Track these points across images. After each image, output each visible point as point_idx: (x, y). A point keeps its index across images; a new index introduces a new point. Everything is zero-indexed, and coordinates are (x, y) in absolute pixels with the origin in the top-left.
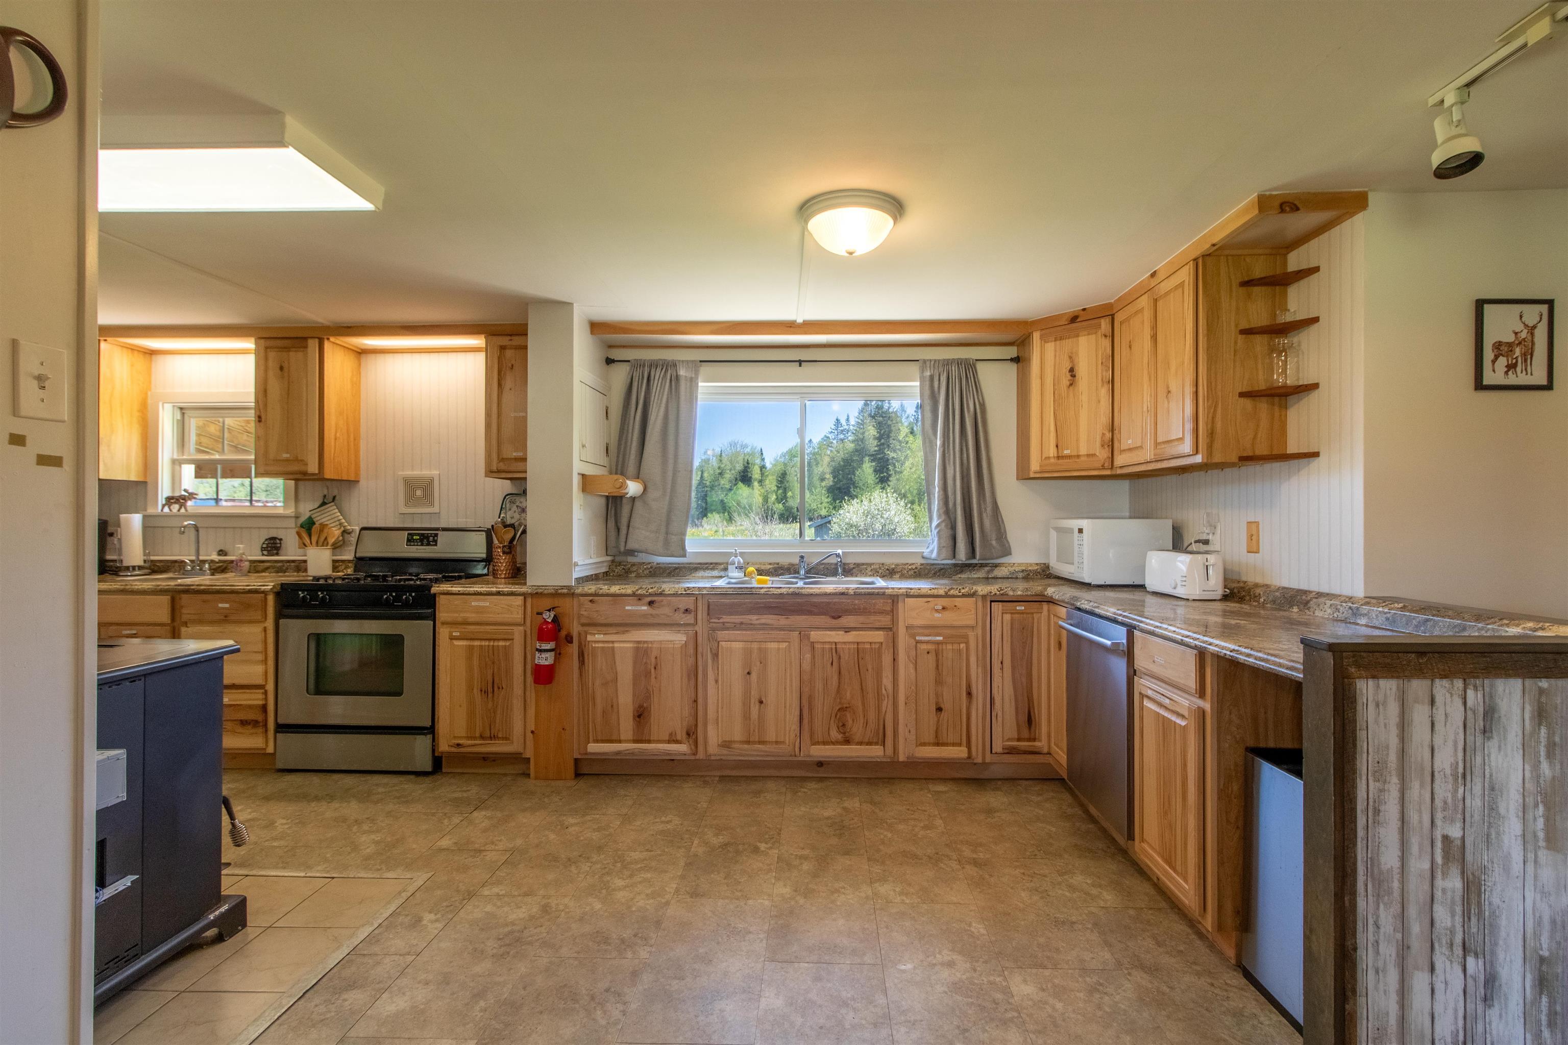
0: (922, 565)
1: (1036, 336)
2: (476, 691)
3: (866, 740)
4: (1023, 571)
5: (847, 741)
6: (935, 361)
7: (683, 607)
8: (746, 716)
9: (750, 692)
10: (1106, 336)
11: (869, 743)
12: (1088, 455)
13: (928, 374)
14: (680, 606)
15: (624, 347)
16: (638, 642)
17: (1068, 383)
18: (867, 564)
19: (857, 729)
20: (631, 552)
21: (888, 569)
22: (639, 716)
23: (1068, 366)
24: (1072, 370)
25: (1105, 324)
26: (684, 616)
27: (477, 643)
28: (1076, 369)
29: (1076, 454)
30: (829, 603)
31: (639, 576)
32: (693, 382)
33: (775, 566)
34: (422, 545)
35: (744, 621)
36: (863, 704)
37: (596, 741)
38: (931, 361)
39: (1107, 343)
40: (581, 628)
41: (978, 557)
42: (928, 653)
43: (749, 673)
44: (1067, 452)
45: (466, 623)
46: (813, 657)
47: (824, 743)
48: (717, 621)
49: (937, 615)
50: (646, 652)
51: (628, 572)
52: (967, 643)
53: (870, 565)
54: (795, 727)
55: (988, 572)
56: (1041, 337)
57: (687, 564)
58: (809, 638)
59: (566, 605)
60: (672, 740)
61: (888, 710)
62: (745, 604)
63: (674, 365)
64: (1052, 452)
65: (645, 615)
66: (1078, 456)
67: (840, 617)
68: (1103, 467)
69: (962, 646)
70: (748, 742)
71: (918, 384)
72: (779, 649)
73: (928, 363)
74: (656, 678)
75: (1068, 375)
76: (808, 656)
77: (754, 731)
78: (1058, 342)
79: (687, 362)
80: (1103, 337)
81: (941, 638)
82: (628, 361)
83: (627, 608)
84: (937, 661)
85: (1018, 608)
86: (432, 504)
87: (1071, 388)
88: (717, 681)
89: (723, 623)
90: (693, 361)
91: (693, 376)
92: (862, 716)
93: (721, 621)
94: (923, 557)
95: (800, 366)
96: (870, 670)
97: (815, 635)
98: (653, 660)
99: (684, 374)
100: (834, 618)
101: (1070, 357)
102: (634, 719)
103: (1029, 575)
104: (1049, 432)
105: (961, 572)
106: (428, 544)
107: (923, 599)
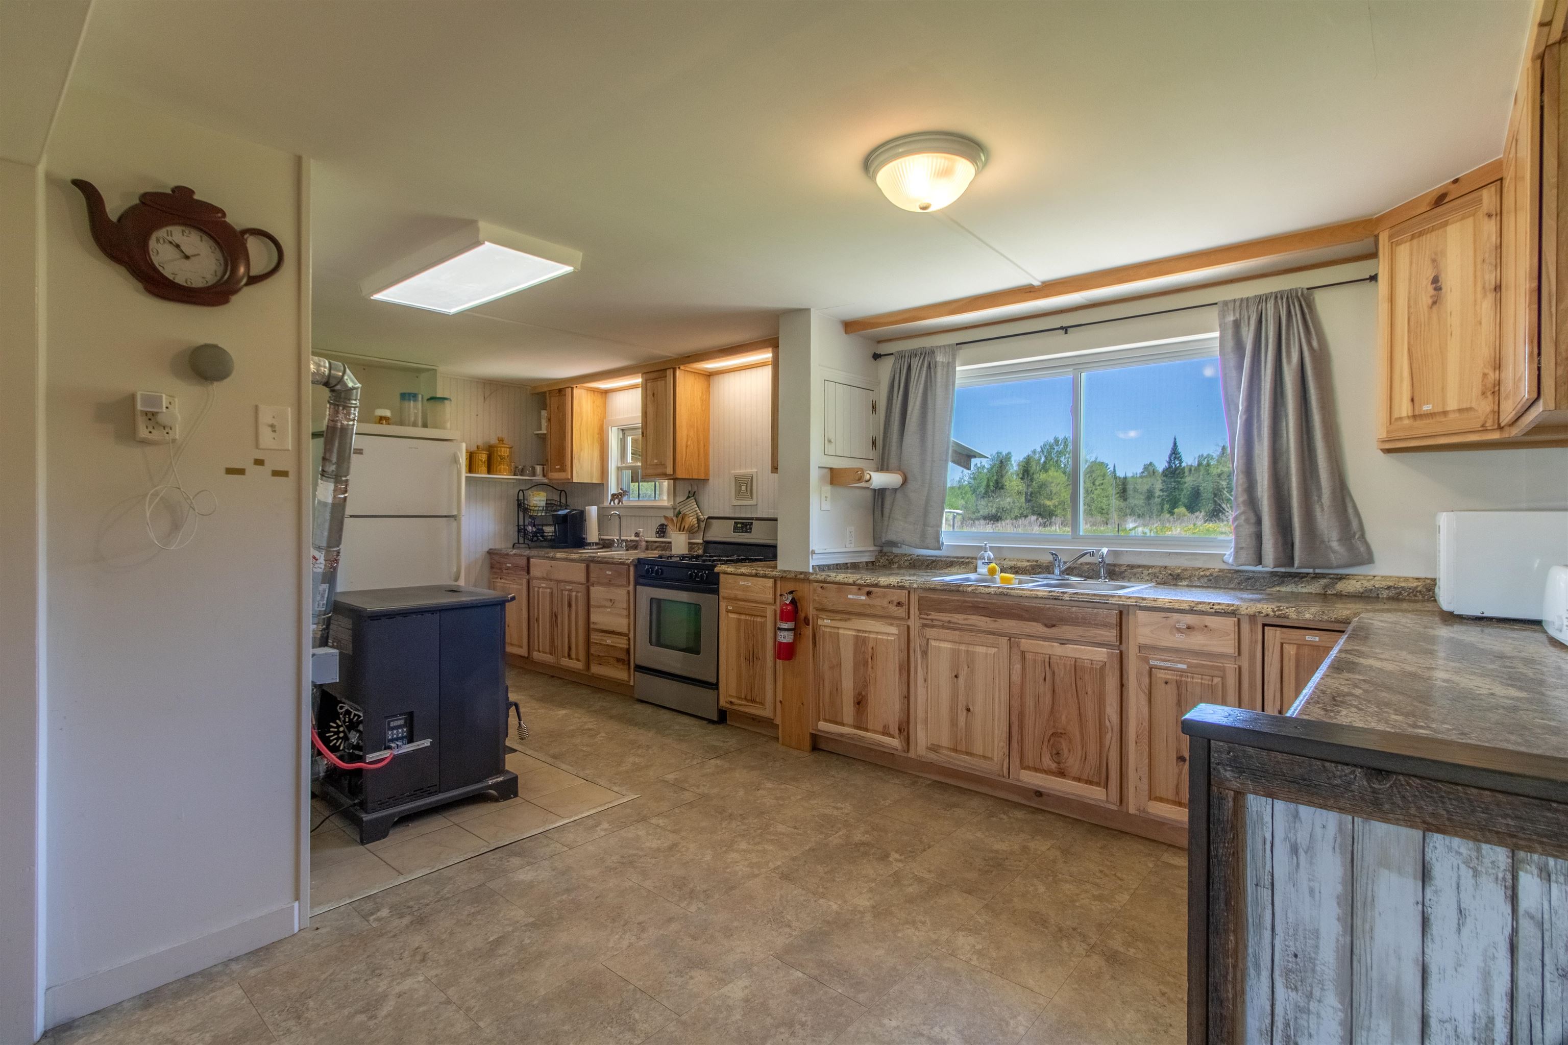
0: (1221, 571)
1: (1384, 238)
2: (742, 659)
3: (1085, 777)
4: (1389, 588)
5: (1062, 774)
6: (1242, 300)
7: (896, 599)
8: (954, 723)
9: (958, 698)
10: (1489, 216)
11: (1089, 782)
12: (1460, 411)
13: (1231, 318)
14: (893, 599)
15: (890, 340)
16: (859, 631)
17: (1430, 301)
18: (1144, 567)
19: (1073, 763)
20: (893, 544)
21: (1170, 574)
22: (859, 703)
23: (1430, 275)
24: (1436, 280)
25: (1491, 197)
26: (896, 608)
27: (743, 617)
28: (1442, 277)
29: (1441, 410)
30: (1041, 609)
32: (950, 367)
33: (1034, 563)
34: (742, 532)
35: (952, 620)
36: (1082, 734)
37: (826, 720)
38: (1235, 301)
39: (1491, 226)
40: (815, 612)
41: (1296, 565)
42: (1166, 683)
43: (956, 676)
44: (1427, 408)
45: (736, 599)
46: (1024, 669)
47: (1036, 770)
48: (925, 617)
49: (1176, 635)
50: (865, 641)
52: (1223, 678)
53: (1148, 567)
54: (1003, 744)
55: (1325, 587)
56: (1391, 237)
57: (945, 557)
58: (1019, 646)
59: (804, 590)
60: (886, 733)
61: (1111, 747)
63: (931, 352)
64: (1404, 408)
65: (863, 605)
66: (1445, 413)
67: (1054, 626)
68: (1484, 430)
69: (1217, 680)
70: (955, 750)
71: (1217, 332)
72: (986, 654)
73: (1231, 306)
74: (872, 668)
75: (1430, 288)
76: (1018, 667)
77: (961, 740)
78: (1415, 241)
79: (944, 346)
80: (1486, 218)
81: (1184, 667)
82: (892, 354)
83: (850, 596)
84: (1179, 695)
85: (1307, 638)
86: (752, 498)
87: (1435, 308)
88: (925, 680)
89: (932, 620)
90: (949, 345)
91: (950, 360)
92: (1079, 747)
93: (929, 617)
95: (1066, 333)
96: (1090, 692)
97: (1025, 644)
98: (870, 650)
99: (941, 360)
100: (1046, 626)
101: (1434, 261)
102: (854, 706)
103: (1400, 593)
104: (1402, 381)
105: (1281, 584)
106: (746, 532)
107: (1163, 614)
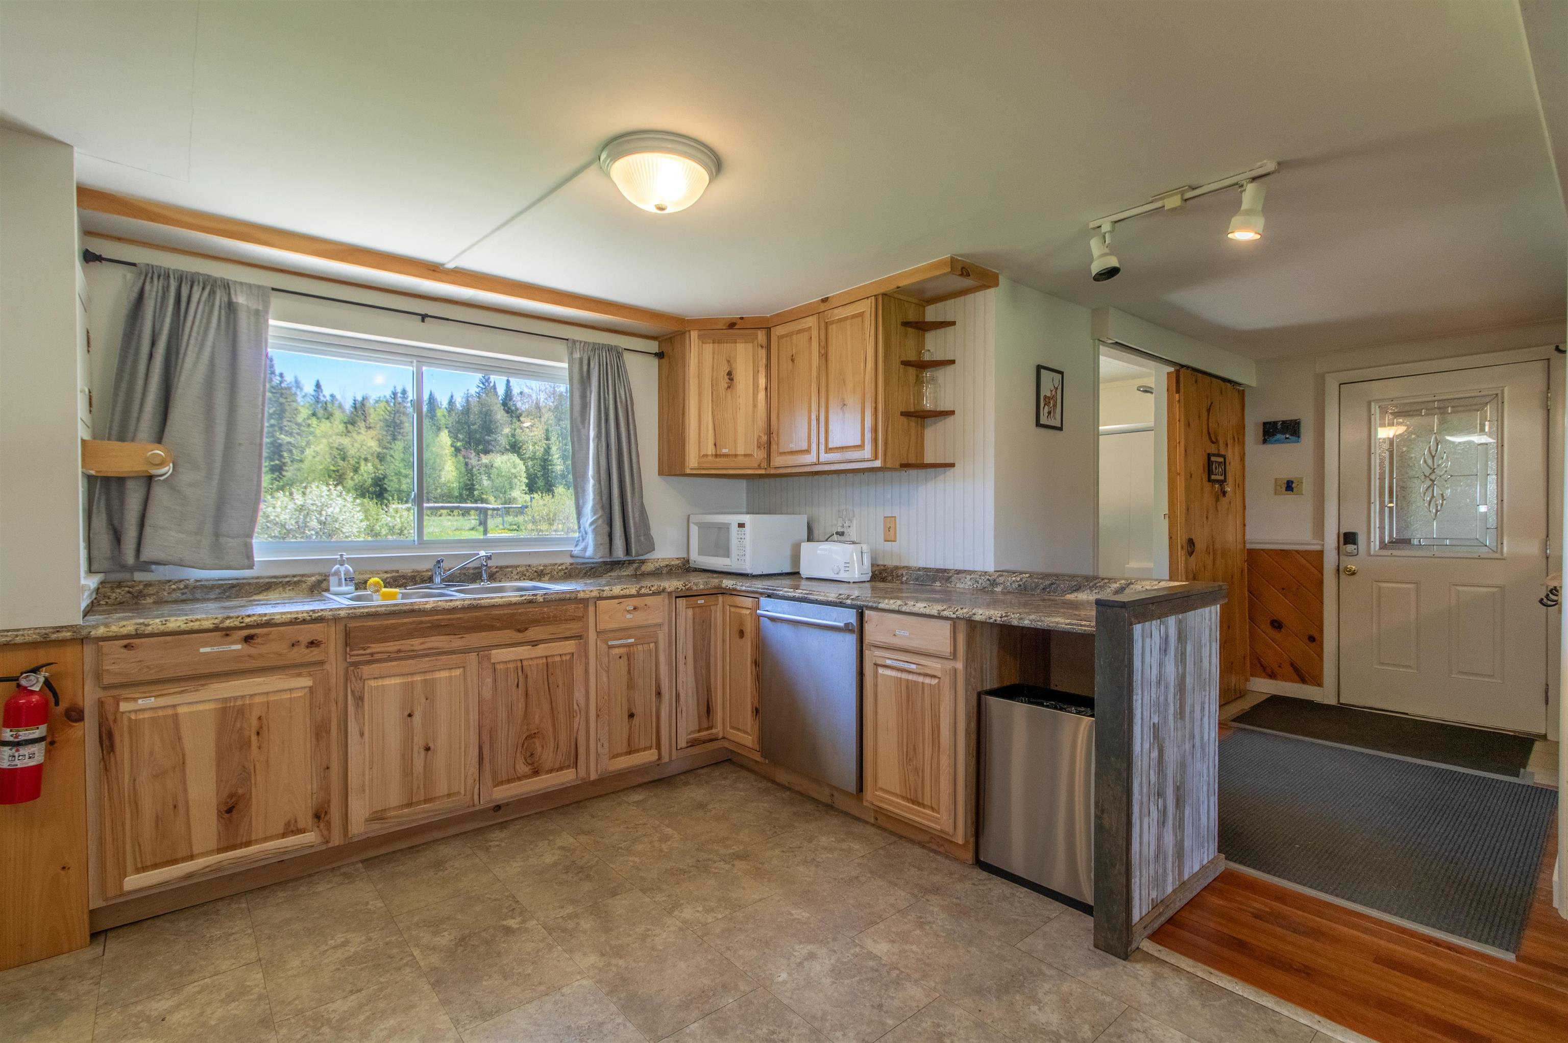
0: (571, 564)
1: (694, 334)
3: (557, 766)
5: (536, 772)
6: (585, 343)
7: (304, 639)
8: (407, 771)
9: (412, 739)
10: (762, 347)
11: (561, 769)
12: (745, 455)
13: (577, 355)
14: (301, 639)
15: (119, 239)
16: (226, 700)
17: (726, 386)
18: (511, 567)
19: (547, 756)
21: (536, 572)
22: (229, 811)
23: (726, 369)
24: (729, 374)
25: (761, 336)
26: (308, 651)
28: (734, 373)
29: (734, 453)
30: (513, 615)
31: (160, 602)
32: (259, 317)
33: (394, 574)
35: (403, 648)
36: (554, 725)
37: (140, 870)
38: (581, 342)
39: (762, 353)
40: (101, 694)
42: (620, 657)
43: (410, 715)
44: (725, 451)
46: (495, 681)
47: (509, 781)
48: (362, 652)
49: (629, 616)
50: (241, 712)
51: (141, 595)
52: (656, 643)
53: (516, 567)
54: (473, 771)
55: (636, 569)
56: (700, 337)
57: (253, 578)
58: (489, 659)
60: (291, 829)
61: (580, 727)
63: (226, 286)
64: (710, 450)
65: (237, 657)
66: (736, 456)
67: (526, 629)
68: (759, 467)
69: (652, 645)
70: (410, 805)
71: (566, 365)
72: (451, 677)
73: (578, 344)
74: (259, 748)
75: (726, 377)
76: (489, 681)
77: (418, 788)
78: (716, 345)
79: (252, 286)
80: (760, 348)
81: (633, 640)
82: (131, 264)
83: (202, 650)
84: (629, 664)
85: (699, 602)
87: (729, 390)
88: (362, 734)
89: (372, 654)
90: (260, 287)
91: (260, 308)
92: (552, 739)
93: (368, 651)
94: (572, 556)
95: (423, 321)
96: (561, 685)
97: (499, 655)
98: (255, 722)
99: (245, 303)
100: (519, 631)
101: (728, 361)
102: (220, 815)
103: (671, 569)
104: (708, 431)
105: (611, 570)
107: (617, 601)
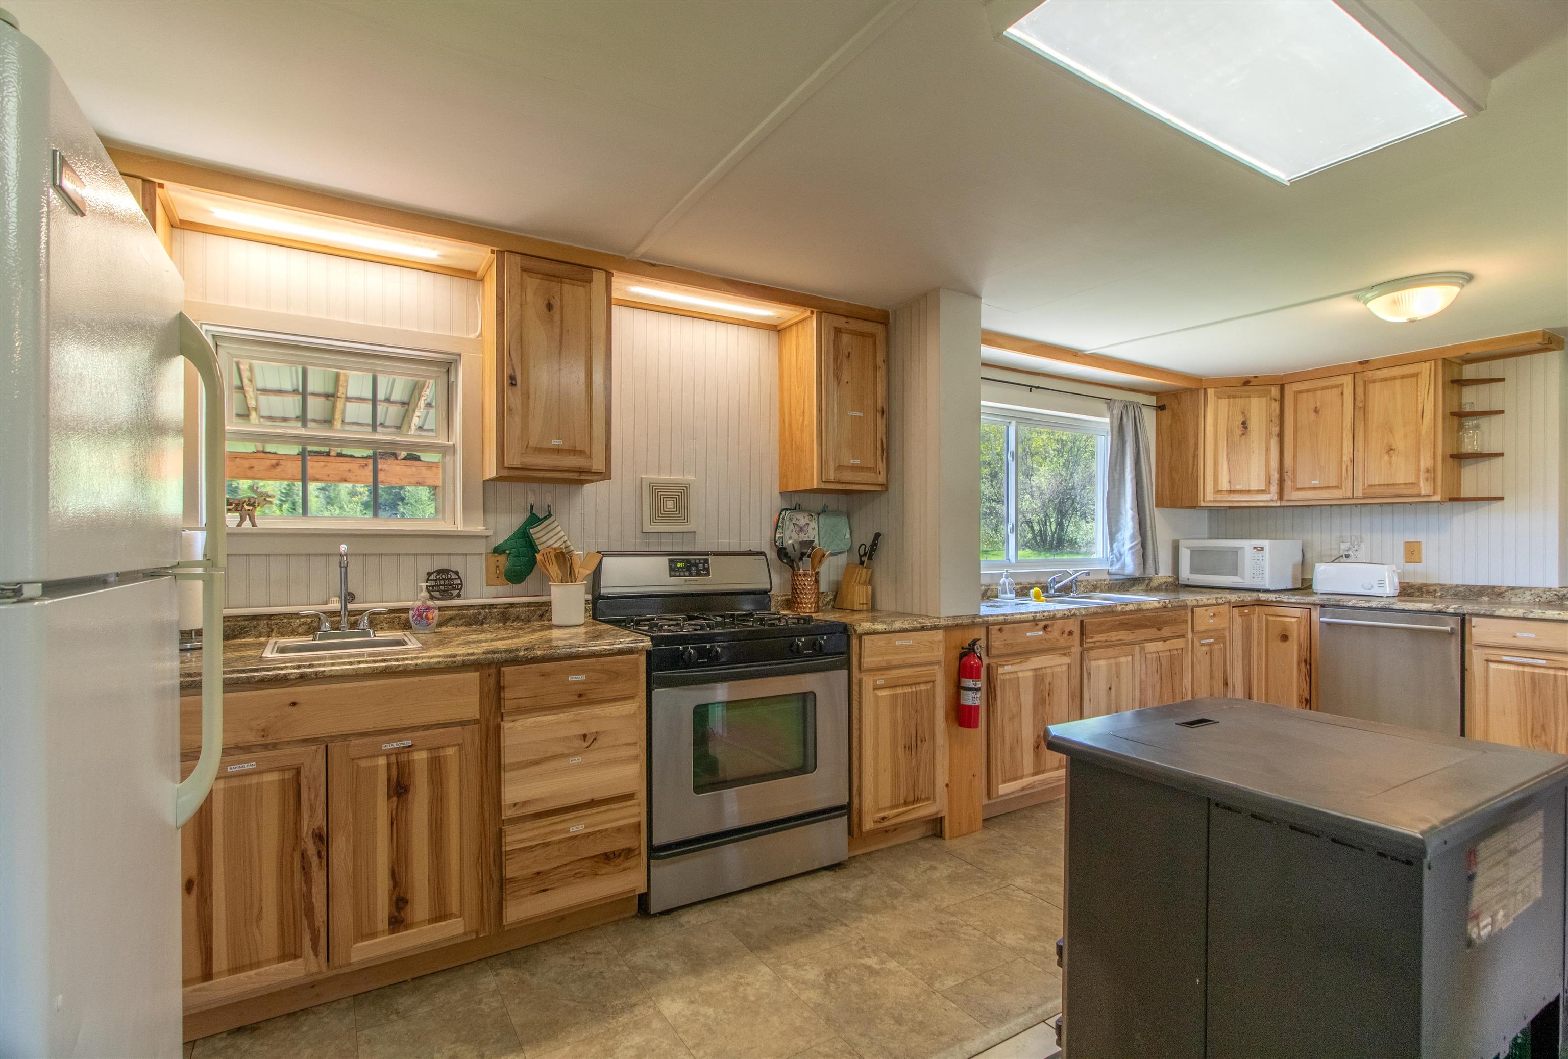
2: (900, 750)
7: (1067, 629)
10: (1275, 400)
12: (1257, 491)
13: (1117, 412)
14: (1065, 629)
17: (1240, 433)
22: (1038, 747)
23: (1240, 419)
24: (1244, 423)
25: (1275, 391)
26: (1068, 638)
27: (899, 691)
28: (1248, 422)
29: (1246, 489)
30: (1156, 617)
34: (690, 575)
35: (1108, 639)
37: (1004, 782)
38: (1121, 404)
39: (1276, 406)
40: (991, 661)
42: (1206, 653)
43: (1110, 689)
44: (1238, 488)
45: (889, 668)
46: (1147, 667)
49: (1211, 621)
50: (1043, 679)
52: (1224, 643)
56: (1216, 393)
58: (1144, 650)
62: (1108, 621)
64: (1226, 487)
65: (1040, 640)
66: (1248, 491)
67: (1161, 628)
68: (1271, 501)
69: (1222, 645)
71: (1107, 420)
72: (1127, 662)
73: (1117, 403)
74: (1049, 705)
75: (1241, 426)
76: (1144, 667)
78: (1231, 400)
80: (1273, 401)
81: (1212, 640)
83: (1029, 634)
84: (1211, 659)
85: (1245, 611)
86: (686, 520)
87: (1243, 437)
89: (1094, 642)
94: (1109, 573)
95: (1031, 391)
96: (1178, 673)
97: (1149, 647)
100: (1158, 629)
101: (1243, 413)
102: (1034, 750)
104: (1222, 471)
105: (1133, 585)
106: (698, 574)
107: (1205, 608)
